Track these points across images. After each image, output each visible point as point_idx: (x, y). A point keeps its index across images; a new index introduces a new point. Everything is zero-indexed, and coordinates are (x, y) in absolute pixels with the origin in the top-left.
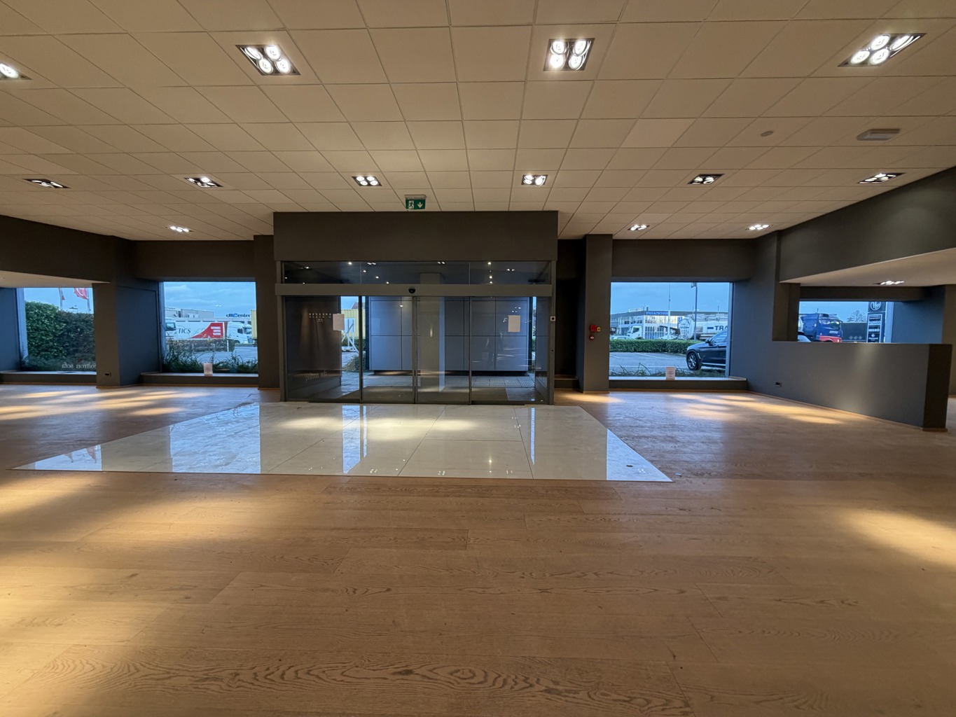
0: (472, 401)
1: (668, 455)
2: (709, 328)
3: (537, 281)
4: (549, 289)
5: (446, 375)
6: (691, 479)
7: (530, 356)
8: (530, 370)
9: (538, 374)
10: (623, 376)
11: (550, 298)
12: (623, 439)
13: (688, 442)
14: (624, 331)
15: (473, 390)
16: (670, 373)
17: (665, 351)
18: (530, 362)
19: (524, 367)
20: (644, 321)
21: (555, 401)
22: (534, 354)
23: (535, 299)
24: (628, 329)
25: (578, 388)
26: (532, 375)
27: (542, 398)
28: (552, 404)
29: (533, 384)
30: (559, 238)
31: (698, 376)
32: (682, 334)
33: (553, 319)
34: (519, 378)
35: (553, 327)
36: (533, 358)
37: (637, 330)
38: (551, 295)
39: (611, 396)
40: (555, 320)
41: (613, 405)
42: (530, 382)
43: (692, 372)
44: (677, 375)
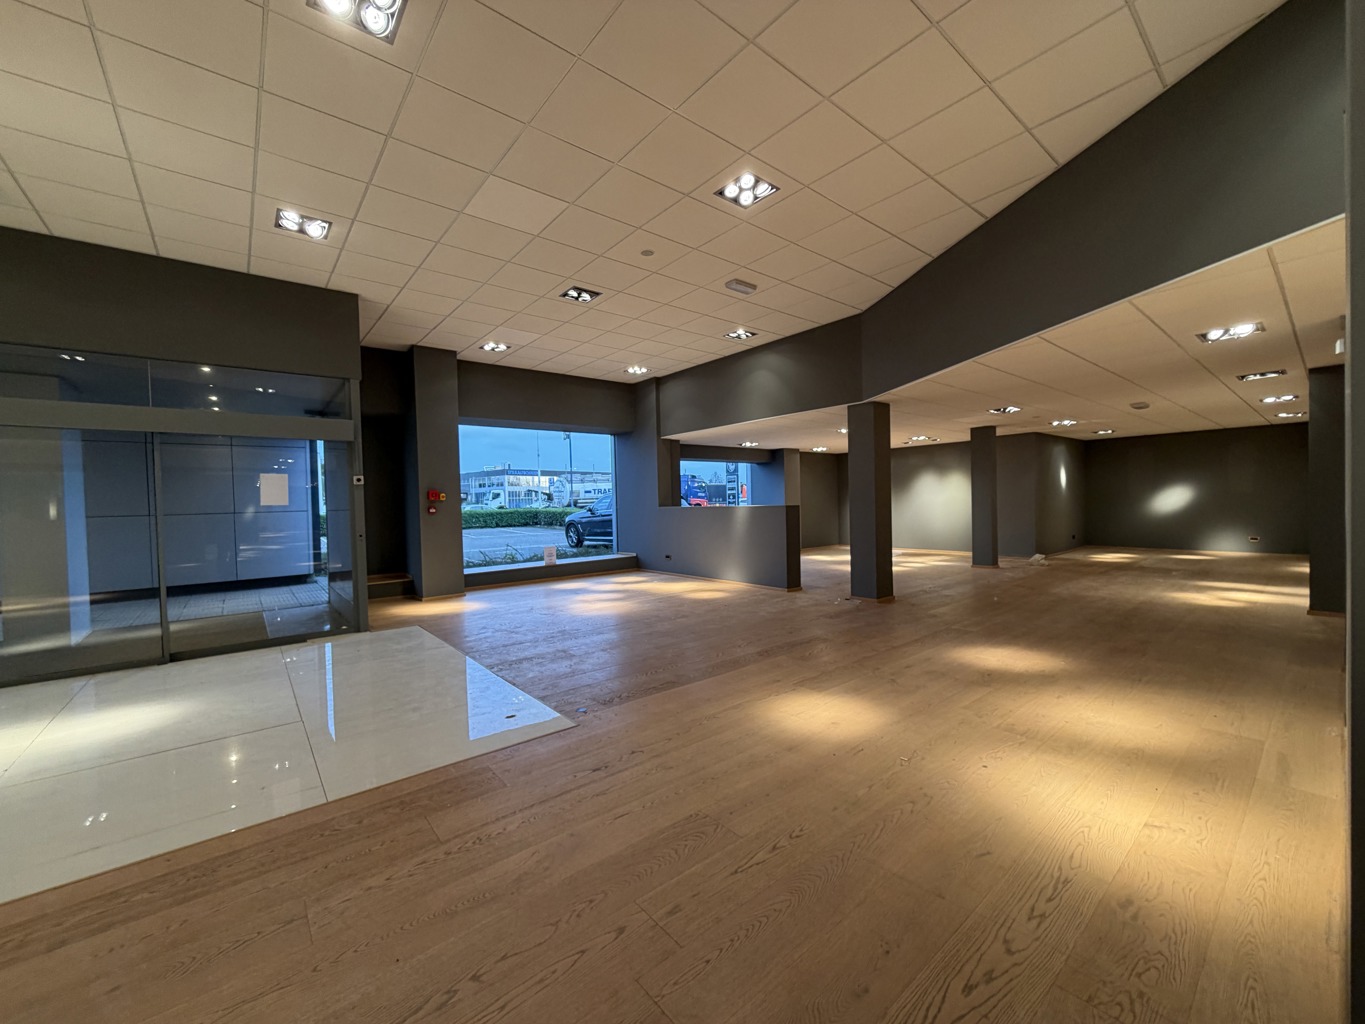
0: (171, 655)
1: (563, 682)
2: (586, 492)
3: (322, 413)
4: (349, 429)
5: (92, 602)
6: (598, 713)
7: (317, 545)
8: (318, 571)
9: (333, 577)
10: (485, 565)
11: (350, 443)
12: (496, 669)
13: (587, 653)
14: (479, 498)
15: (173, 627)
16: (550, 555)
17: (536, 524)
18: (317, 556)
19: (307, 566)
20: (506, 484)
21: (370, 623)
22: (324, 540)
23: (320, 445)
24: (484, 494)
25: (412, 594)
26: (323, 581)
27: (345, 621)
28: (366, 631)
29: (325, 597)
30: (363, 344)
31: (583, 555)
32: (556, 500)
33: (359, 480)
34: (295, 588)
35: (360, 496)
36: (324, 549)
37: (498, 495)
38: (351, 439)
39: (469, 600)
40: (362, 482)
41: (474, 614)
42: (319, 592)
43: (575, 550)
44: (559, 556)
